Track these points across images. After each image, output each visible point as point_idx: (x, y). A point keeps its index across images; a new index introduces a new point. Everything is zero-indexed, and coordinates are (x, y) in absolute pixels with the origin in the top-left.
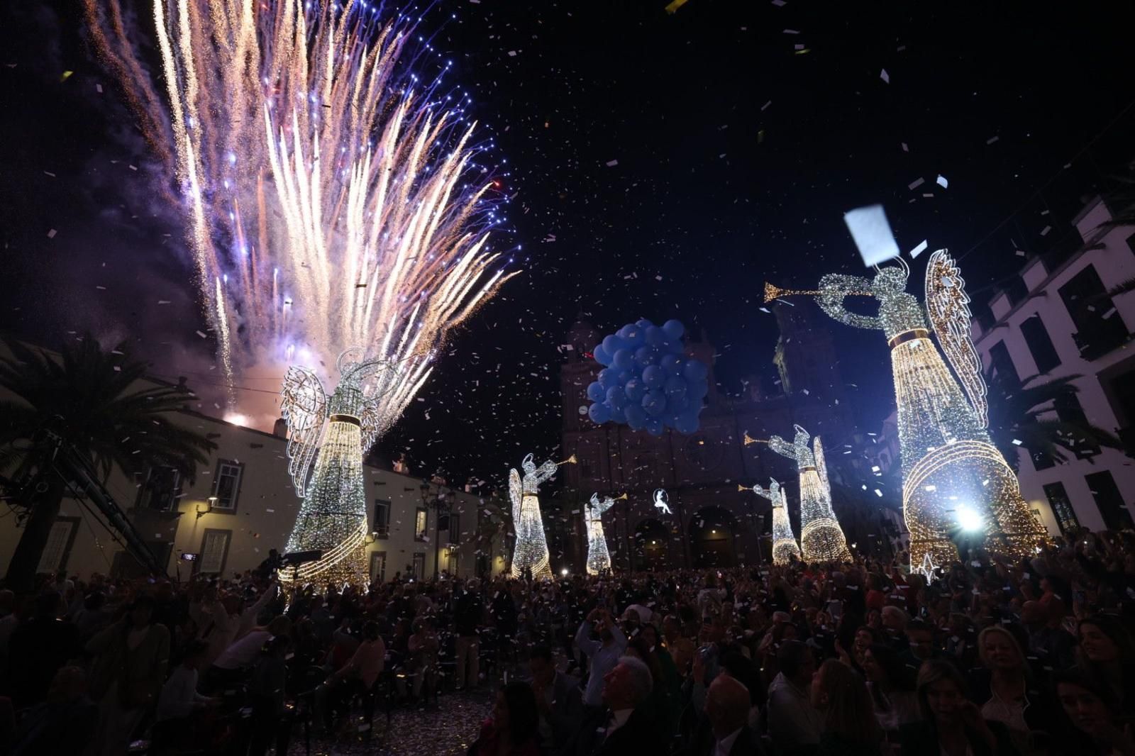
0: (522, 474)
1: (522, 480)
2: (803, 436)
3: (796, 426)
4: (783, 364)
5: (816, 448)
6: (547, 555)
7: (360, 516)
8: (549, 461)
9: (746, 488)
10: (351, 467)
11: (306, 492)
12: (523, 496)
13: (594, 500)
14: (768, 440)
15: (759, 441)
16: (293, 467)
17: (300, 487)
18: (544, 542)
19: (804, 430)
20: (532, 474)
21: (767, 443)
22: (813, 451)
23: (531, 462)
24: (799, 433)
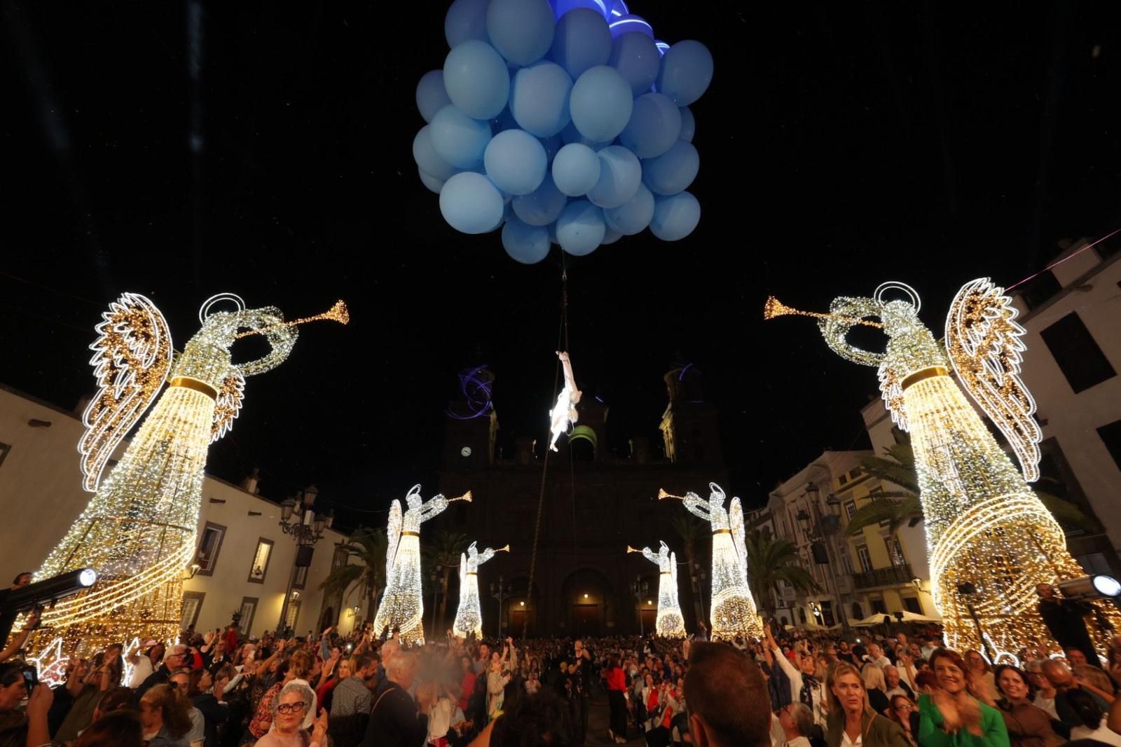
0: (405, 508)
1: (403, 515)
2: (718, 496)
3: (712, 484)
4: (669, 430)
5: (732, 509)
6: (421, 611)
7: (188, 530)
8: (440, 495)
9: (636, 551)
10: (189, 455)
11: (101, 484)
12: (402, 534)
13: (472, 549)
14: (683, 497)
15: (674, 496)
16: (87, 442)
17: (91, 474)
18: (420, 593)
19: (722, 490)
20: (417, 510)
21: (682, 500)
22: (728, 512)
23: (417, 495)
24: (714, 492)
